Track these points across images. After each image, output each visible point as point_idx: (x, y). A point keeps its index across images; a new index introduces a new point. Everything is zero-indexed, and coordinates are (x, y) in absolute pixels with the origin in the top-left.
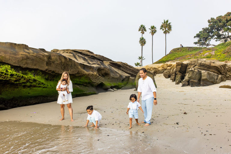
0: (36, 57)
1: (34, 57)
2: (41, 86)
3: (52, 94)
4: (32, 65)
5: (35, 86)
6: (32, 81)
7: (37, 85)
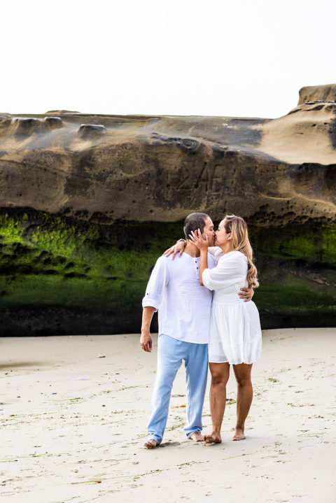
0: (25, 165)
1: (15, 166)
2: (56, 268)
3: (114, 304)
4: (5, 195)
5: (28, 270)
6: (10, 253)
7: (39, 265)
